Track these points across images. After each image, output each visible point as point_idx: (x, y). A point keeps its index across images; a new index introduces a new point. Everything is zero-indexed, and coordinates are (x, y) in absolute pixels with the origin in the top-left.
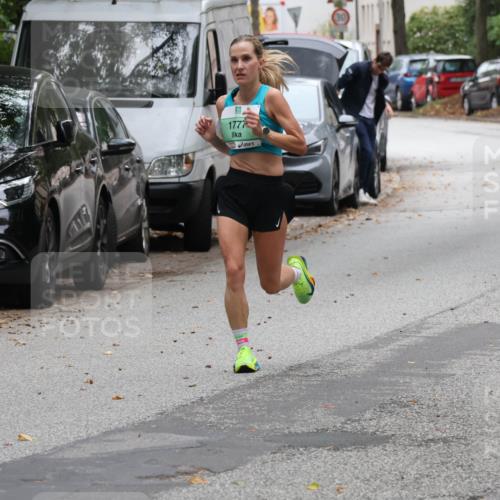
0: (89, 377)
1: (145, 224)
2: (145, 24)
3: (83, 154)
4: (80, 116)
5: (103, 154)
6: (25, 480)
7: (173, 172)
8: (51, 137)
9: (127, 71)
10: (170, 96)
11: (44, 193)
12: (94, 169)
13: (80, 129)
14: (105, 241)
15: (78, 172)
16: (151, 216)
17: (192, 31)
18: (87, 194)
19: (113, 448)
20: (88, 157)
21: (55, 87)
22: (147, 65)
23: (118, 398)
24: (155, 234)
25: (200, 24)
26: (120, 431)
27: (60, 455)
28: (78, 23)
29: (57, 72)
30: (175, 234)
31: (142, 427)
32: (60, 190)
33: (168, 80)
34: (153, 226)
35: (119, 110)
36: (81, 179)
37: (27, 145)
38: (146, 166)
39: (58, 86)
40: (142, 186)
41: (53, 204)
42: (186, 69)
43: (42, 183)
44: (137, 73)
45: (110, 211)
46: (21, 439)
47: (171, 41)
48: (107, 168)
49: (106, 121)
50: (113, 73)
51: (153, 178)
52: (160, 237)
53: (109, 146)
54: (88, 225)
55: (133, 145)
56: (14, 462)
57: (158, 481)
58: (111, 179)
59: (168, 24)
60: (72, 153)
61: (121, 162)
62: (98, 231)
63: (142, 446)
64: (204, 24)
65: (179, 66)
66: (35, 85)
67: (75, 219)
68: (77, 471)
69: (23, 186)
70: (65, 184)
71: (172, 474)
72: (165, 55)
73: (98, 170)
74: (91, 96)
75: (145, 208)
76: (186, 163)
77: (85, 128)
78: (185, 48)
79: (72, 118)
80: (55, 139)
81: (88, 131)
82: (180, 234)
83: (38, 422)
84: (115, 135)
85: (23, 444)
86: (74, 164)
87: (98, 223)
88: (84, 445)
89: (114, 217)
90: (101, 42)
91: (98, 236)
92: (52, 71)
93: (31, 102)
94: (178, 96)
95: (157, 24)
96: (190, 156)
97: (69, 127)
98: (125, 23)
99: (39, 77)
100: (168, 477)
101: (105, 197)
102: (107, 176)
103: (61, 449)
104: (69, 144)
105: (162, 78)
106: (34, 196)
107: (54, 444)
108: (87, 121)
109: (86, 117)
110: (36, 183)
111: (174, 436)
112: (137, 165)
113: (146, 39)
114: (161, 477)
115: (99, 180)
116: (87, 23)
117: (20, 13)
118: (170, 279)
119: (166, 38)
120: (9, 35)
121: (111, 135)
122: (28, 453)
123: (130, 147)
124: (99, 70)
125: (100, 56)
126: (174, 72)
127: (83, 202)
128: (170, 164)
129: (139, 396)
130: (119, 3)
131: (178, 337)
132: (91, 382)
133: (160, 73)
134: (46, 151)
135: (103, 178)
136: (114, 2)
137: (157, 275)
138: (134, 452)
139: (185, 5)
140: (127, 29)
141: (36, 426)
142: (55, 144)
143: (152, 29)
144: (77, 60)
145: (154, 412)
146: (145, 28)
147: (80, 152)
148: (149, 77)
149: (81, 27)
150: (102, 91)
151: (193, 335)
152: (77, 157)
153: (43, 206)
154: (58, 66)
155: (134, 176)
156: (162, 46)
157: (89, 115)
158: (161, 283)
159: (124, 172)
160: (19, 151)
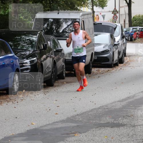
0: (49, 108)
1: (64, 70)
2: (66, 19)
4: (49, 42)
5: (54, 52)
6: (33, 135)
8: (41, 47)
9: (61, 31)
11: (39, 62)
12: (52, 56)
14: (54, 74)
15: (48, 57)
16: (66, 68)
18: (50, 62)
20: (51, 53)
22: (66, 29)
23: (57, 114)
24: (67, 72)
25: (80, 19)
26: (57, 122)
27: (42, 128)
28: (49, 19)
29: (43, 31)
31: (63, 121)
32: (43, 61)
34: (66, 70)
35: (58, 41)
36: (49, 58)
37: (35, 50)
38: (65, 55)
39: (44, 35)
40: (64, 60)
41: (42, 65)
44: (63, 31)
45: (56, 66)
46: (32, 124)
48: (55, 55)
49: (56, 44)
50: (58, 32)
51: (67, 58)
53: (56, 50)
54: (50, 70)
56: (30, 130)
57: (66, 135)
59: (72, 19)
61: (59, 54)
62: (52, 71)
63: (63, 126)
64: (81, 19)
66: (38, 34)
67: (47, 68)
68: (46, 132)
69: (34, 60)
70: (45, 59)
71: (70, 133)
72: (71, 27)
73: (53, 56)
74: (52, 37)
75: (65, 66)
77: (50, 45)
79: (47, 43)
80: (43, 48)
81: (51, 46)
82: (73, 72)
84: (58, 47)
85: (32, 125)
86: (47, 54)
87: (53, 69)
88: (48, 126)
89: (57, 67)
90: (55, 23)
91: (52, 73)
93: (37, 39)
95: (69, 19)
97: (46, 45)
98: (61, 19)
99: (39, 32)
100: (69, 134)
101: (55, 63)
103: (42, 127)
104: (46, 49)
106: (37, 63)
107: (40, 125)
108: (51, 44)
110: (38, 59)
111: (71, 124)
112: (63, 55)
113: (66, 23)
114: (67, 134)
116: (51, 19)
118: (70, 84)
119: (71, 22)
121: (57, 47)
122: (34, 127)
123: (61, 50)
124: (54, 31)
125: (54, 27)
127: (49, 64)
129: (62, 113)
130: (59, 14)
131: (72, 98)
132: (50, 110)
133: (69, 31)
134: (40, 51)
135: (54, 58)
136: (58, 14)
137: (67, 83)
138: (61, 128)
139: (76, 14)
140: (61, 20)
141: (36, 121)
142: (42, 49)
143: (67, 20)
144: (49, 28)
145: (66, 118)
146: (66, 20)
147: (49, 51)
148: (67, 32)
149: (50, 20)
150: (55, 36)
151: (76, 98)
152: (48, 53)
153: (39, 65)
154: (44, 30)
155: (62, 57)
156: (70, 25)
157: (51, 42)
158: (68, 85)
159: (59, 56)
160: (33, 51)
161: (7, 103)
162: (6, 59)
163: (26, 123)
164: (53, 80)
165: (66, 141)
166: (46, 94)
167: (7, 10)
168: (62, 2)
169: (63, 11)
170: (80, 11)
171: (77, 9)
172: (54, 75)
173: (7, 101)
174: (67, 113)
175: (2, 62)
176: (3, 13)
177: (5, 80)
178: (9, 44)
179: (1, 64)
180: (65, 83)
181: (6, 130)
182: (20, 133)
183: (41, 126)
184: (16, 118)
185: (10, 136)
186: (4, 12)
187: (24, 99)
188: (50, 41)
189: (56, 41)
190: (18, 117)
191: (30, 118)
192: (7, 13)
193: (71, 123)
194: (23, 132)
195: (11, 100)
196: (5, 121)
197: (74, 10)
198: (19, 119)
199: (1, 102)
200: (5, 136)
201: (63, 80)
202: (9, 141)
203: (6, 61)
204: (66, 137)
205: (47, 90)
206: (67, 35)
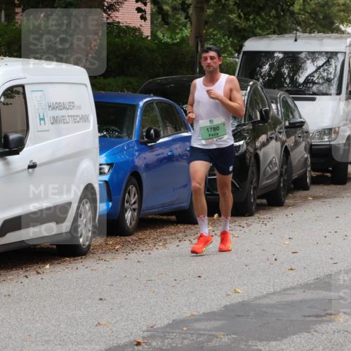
0: (275, 257)
1: (309, 169)
2: (314, 53)
3: (275, 128)
4: (274, 106)
5: (286, 127)
6: (239, 316)
7: (326, 138)
8: (256, 117)
9: (301, 80)
10: (327, 94)
11: (251, 150)
12: (281, 136)
13: (273, 113)
14: (286, 178)
15: (271, 138)
16: (312, 164)
17: (341, 57)
18: (276, 151)
19: (290, 298)
20: (277, 130)
21: (260, 88)
22: (313, 76)
23: (291, 269)
24: (314, 174)
25: (345, 53)
26: (293, 288)
27: (258, 302)
28: (274, 52)
29: (261, 80)
30: (326, 174)
31: (306, 287)
32: (260, 148)
33: (326, 85)
34: (313, 169)
35: (295, 102)
36: (273, 142)
37: (243, 122)
38: (311, 135)
39: (262, 88)
40: (308, 146)
41: (257, 156)
42: (336, 79)
43: (251, 144)
44: (307, 81)
45: (289, 161)
46: (236, 292)
47: (328, 62)
48: (288, 136)
49: (289, 110)
50: (293, 81)
51: (315, 142)
52: (317, 176)
53: (290, 123)
54: (276, 169)
55: (304, 122)
56: (232, 305)
57: (315, 319)
58: (290, 142)
59: (327, 53)
60: (269, 127)
61: (296, 132)
62: (281, 172)
63: (306, 298)
64: (347, 53)
65: (332, 77)
66: (249, 88)
67: (268, 165)
68: (268, 311)
69: (240, 146)
70: (264, 145)
71: (323, 314)
72: (324, 70)
73: (283, 137)
74: (280, 94)
75: (309, 159)
76: (335, 133)
77: (276, 113)
78: (336, 67)
79: (269, 107)
80: (259, 119)
81: (278, 114)
82: (329, 175)
83: (245, 282)
84: (293, 117)
85: (236, 295)
86: (269, 133)
87: (282, 167)
88: (272, 296)
89: (291, 163)
90: (288, 62)
91: (281, 175)
92: (258, 80)
93: (246, 97)
94: (331, 95)
95: (320, 53)
96: (337, 129)
97: (267, 112)
98: (302, 52)
99: (251, 83)
100: (321, 316)
101: (286, 152)
102: (288, 140)
104: (267, 122)
105: (322, 84)
106: (246, 152)
107: (255, 295)
108: (277, 109)
109: (277, 107)
110: (247, 144)
111: (324, 292)
112: (305, 134)
113: (313, 61)
114: (317, 316)
115: (283, 143)
116: (280, 52)
117: (241, 47)
118: (322, 200)
119: (325, 61)
120: (234, 59)
121: (291, 117)
122: (240, 300)
123: (302, 123)
124: (285, 79)
125: (286, 71)
126: (329, 81)
127: (274, 155)
128: (325, 134)
129: (305, 268)
130: (298, 41)
131: (327, 234)
132: (276, 260)
133: (321, 81)
134: (253, 126)
135: (286, 141)
136: (296, 40)
137: (315, 198)
138: (301, 302)
139: (337, 42)
140: (303, 56)
141: (244, 284)
142: (259, 122)
143: (317, 55)
144: (273, 73)
145: (313, 278)
146: (313, 55)
147: (273, 126)
148: (314, 83)
149: (276, 55)
150: (287, 91)
151: (336, 234)
152: (271, 130)
153: (251, 157)
154: (262, 77)
155: (303, 140)
156: (323, 66)
157: (279, 105)
158: (317, 203)
159: (298, 138)
160: (238, 126)
161: (179, 243)
162: (176, 144)
163: (221, 290)
164: (282, 193)
165: (314, 333)
166: (266, 225)
167: (178, 33)
168: (303, 14)
169: (307, 35)
170: (345, 35)
171: (338, 30)
172: (284, 180)
173: (178, 238)
174: (316, 269)
175: (167, 150)
176: (168, 40)
177: (174, 190)
178: (183, 109)
179: (166, 155)
180: (311, 198)
181: (177, 305)
182: (208, 311)
183: (256, 297)
184: (200, 277)
185: (186, 317)
186: (171, 37)
187: (216, 235)
188: (276, 103)
189: (289, 102)
190: (203, 276)
191: (231, 278)
192: (178, 40)
193: (325, 290)
194: (215, 310)
195: (186, 236)
196: (174, 283)
197: (332, 33)
198: (205, 279)
199: (165, 240)
200: (175, 317)
201: (305, 193)
202: (185, 329)
203: (176, 149)
204: (315, 323)
205: (269, 215)
206: (315, 88)
